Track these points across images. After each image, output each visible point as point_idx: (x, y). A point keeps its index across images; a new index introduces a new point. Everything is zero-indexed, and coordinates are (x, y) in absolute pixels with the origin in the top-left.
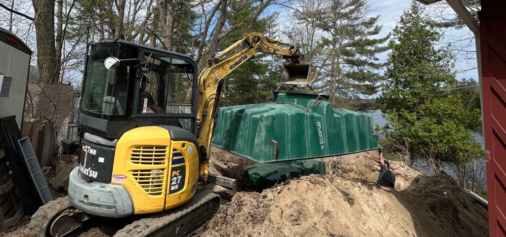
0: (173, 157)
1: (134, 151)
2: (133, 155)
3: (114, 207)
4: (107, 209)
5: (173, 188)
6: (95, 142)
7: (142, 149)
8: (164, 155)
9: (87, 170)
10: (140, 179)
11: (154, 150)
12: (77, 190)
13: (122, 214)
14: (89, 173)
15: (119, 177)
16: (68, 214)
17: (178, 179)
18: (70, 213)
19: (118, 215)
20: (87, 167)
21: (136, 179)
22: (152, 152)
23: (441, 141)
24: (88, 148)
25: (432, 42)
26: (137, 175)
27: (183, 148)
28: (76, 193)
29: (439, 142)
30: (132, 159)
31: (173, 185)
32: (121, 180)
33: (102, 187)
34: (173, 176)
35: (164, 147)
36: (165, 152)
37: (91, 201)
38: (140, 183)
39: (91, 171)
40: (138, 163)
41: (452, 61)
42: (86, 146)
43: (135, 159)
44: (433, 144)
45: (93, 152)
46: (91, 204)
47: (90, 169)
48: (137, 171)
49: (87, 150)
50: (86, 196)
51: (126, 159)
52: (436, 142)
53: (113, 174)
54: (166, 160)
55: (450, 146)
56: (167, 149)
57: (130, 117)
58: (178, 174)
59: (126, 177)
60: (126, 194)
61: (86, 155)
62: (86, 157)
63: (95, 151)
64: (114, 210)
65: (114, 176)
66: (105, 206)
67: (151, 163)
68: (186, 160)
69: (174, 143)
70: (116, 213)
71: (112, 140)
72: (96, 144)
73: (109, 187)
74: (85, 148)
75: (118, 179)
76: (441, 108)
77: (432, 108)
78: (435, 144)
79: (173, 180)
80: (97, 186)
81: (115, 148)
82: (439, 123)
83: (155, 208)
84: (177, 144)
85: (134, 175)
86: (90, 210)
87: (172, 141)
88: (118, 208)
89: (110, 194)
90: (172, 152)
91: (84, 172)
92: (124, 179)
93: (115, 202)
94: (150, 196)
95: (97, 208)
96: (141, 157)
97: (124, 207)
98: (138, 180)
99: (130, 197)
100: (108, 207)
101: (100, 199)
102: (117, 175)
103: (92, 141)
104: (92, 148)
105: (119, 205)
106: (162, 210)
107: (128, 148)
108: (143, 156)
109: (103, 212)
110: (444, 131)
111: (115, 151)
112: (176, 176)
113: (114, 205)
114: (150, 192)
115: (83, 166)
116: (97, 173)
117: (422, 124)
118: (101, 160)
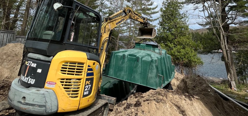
0: (87, 71)
1: (63, 65)
2: (62, 68)
3: (45, 106)
4: (39, 108)
5: (85, 93)
6: (36, 58)
7: (69, 64)
8: (82, 69)
9: (27, 78)
10: (65, 85)
11: (77, 65)
12: (17, 93)
13: (50, 112)
14: (28, 81)
15: (50, 83)
16: (4, 113)
17: (89, 87)
18: (6, 113)
19: (47, 113)
20: (27, 76)
21: (63, 85)
22: (75, 66)
23: (185, 57)
24: (30, 63)
25: (179, 10)
26: (63, 82)
27: (94, 66)
28: (16, 96)
29: (184, 58)
30: (61, 71)
31: (86, 91)
32: (52, 85)
33: (38, 90)
34: (86, 84)
35: (83, 64)
36: (83, 67)
37: (27, 102)
38: (65, 88)
39: (30, 79)
40: (65, 74)
41: (188, 19)
42: (29, 62)
43: (63, 70)
44: (181, 59)
45: (34, 65)
46: (27, 104)
47: (29, 77)
48: (64, 79)
49: (29, 64)
50: (24, 98)
51: (57, 71)
52: (182, 57)
53: (47, 81)
54: (83, 73)
55: (188, 60)
56: (85, 65)
57: (63, 42)
58: (89, 84)
59: (56, 83)
60: (54, 96)
61: (28, 68)
62: (28, 69)
63: (36, 64)
64: (44, 108)
65: (47, 83)
66: (38, 105)
67: (73, 74)
68: (95, 74)
69: (89, 62)
70: (45, 111)
71: (49, 56)
72: (37, 60)
73: (42, 91)
74: (28, 63)
75: (50, 85)
76: (184, 41)
77: (180, 41)
78: (182, 58)
79: (86, 87)
80: (33, 90)
81: (50, 62)
82: (184, 48)
83: (73, 108)
84: (91, 62)
85: (61, 82)
86: (25, 109)
87: (88, 60)
88: (47, 107)
89: (43, 96)
90: (87, 68)
91: (25, 80)
92: (54, 85)
93: (46, 102)
94: (70, 98)
95: (31, 107)
96: (67, 70)
97: (51, 106)
98: (64, 86)
99: (57, 98)
100: (40, 106)
101: (35, 99)
102: (49, 82)
103: (34, 58)
104: (33, 62)
105: (48, 105)
106: (77, 109)
107: (60, 63)
108: (69, 69)
109: (36, 110)
110: (186, 52)
111: (50, 64)
112: (88, 85)
113: (44, 104)
114: (70, 95)
115: (24, 76)
116: (34, 80)
117: (176, 49)
118: (39, 71)
